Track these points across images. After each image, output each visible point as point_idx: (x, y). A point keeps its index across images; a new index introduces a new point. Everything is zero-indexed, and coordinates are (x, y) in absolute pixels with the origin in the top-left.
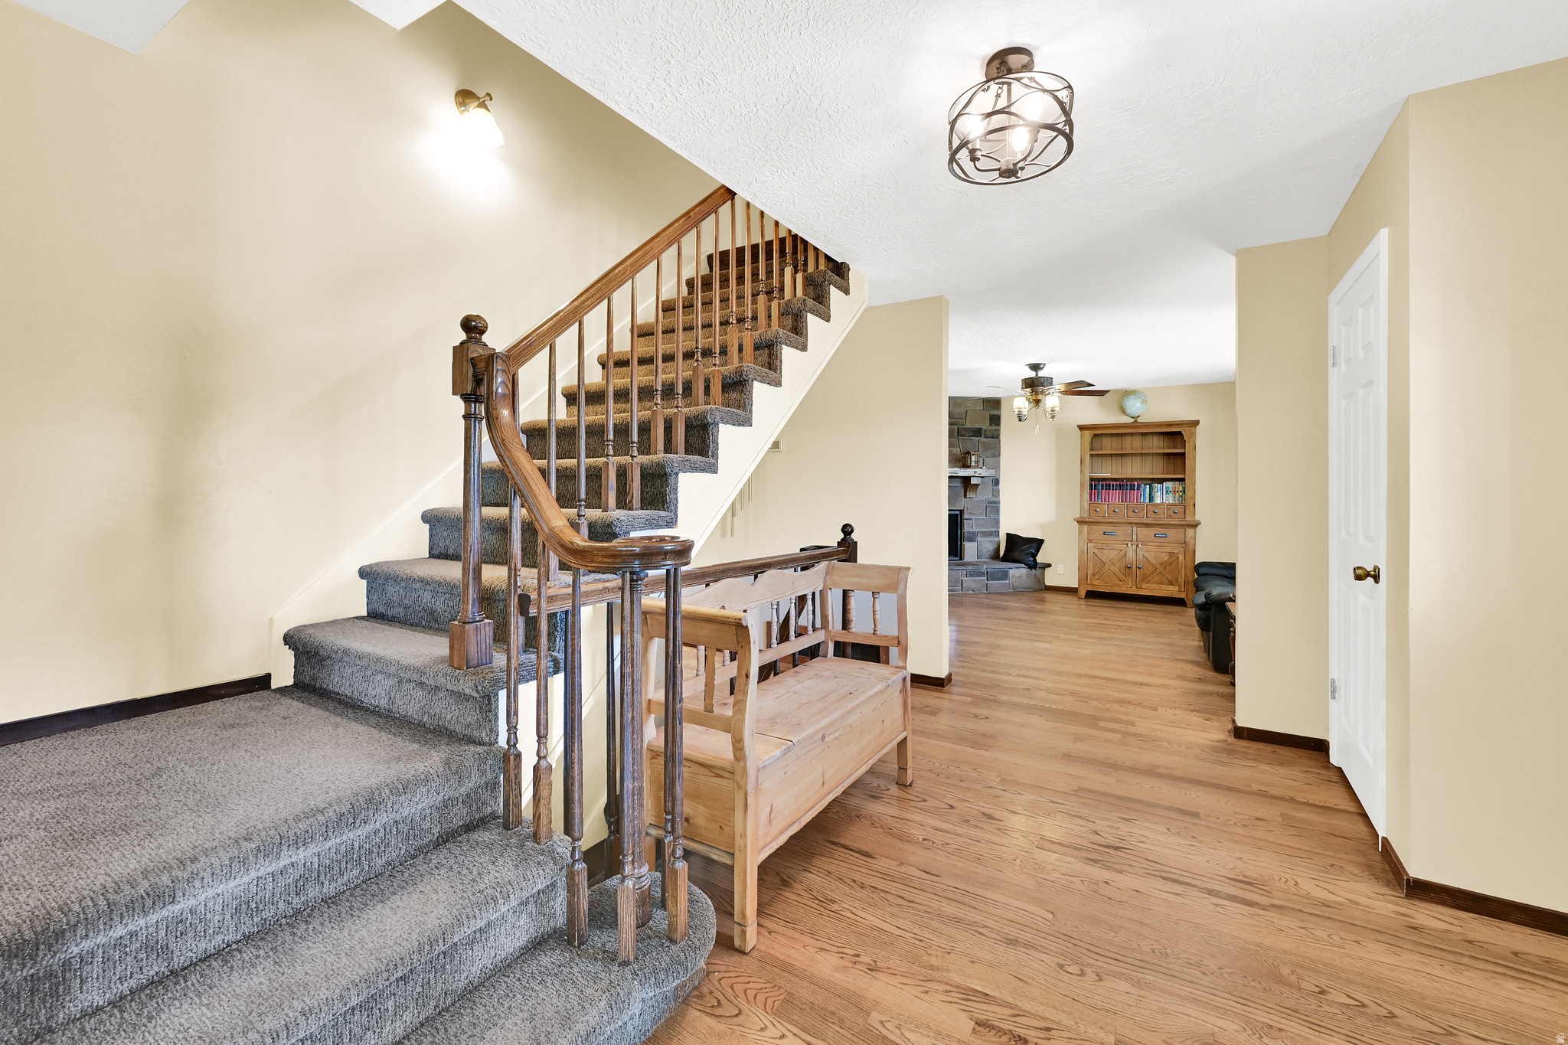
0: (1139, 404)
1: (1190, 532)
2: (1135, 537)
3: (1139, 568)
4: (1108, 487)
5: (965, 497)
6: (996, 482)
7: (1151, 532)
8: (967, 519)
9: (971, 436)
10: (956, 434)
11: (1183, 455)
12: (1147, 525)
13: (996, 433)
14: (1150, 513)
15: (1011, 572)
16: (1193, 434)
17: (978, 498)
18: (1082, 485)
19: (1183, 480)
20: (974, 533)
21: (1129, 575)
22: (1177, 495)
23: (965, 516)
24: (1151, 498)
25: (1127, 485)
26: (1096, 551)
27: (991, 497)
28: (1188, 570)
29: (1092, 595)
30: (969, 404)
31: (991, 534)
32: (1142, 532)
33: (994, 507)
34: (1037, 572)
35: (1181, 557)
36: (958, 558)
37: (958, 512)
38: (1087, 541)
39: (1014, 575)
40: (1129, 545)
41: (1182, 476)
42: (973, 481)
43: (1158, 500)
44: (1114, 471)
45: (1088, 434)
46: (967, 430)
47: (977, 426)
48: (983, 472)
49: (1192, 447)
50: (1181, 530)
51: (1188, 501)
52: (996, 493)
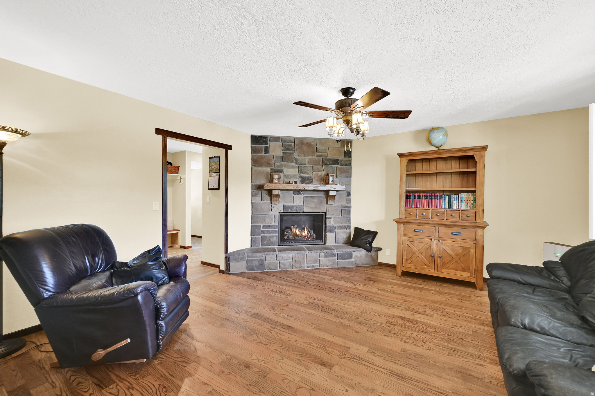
0: (441, 137)
1: (480, 231)
2: (437, 234)
3: (440, 257)
4: (419, 197)
5: (327, 204)
6: (349, 194)
7: (449, 231)
8: (329, 218)
9: (331, 164)
10: (321, 163)
11: (475, 173)
12: (446, 226)
13: (349, 162)
14: (449, 216)
15: (354, 254)
16: (483, 157)
17: (336, 205)
18: (401, 196)
19: (474, 192)
20: (333, 227)
21: (432, 262)
22: (469, 203)
23: (327, 216)
24: (450, 205)
25: (432, 196)
26: (409, 243)
27: (345, 203)
28: (478, 261)
29: (406, 274)
30: (330, 144)
31: (345, 227)
32: (442, 230)
33: (347, 210)
34: (373, 253)
35: (472, 251)
36: (323, 243)
37: (323, 213)
38: (402, 235)
39: (356, 256)
40: (433, 240)
41: (473, 189)
42: (331, 193)
43: (455, 207)
44: (424, 185)
45: (405, 160)
46: (328, 160)
47: (335, 157)
48: (338, 187)
49: (481, 166)
50: (473, 230)
51: (478, 208)
52: (349, 201)
